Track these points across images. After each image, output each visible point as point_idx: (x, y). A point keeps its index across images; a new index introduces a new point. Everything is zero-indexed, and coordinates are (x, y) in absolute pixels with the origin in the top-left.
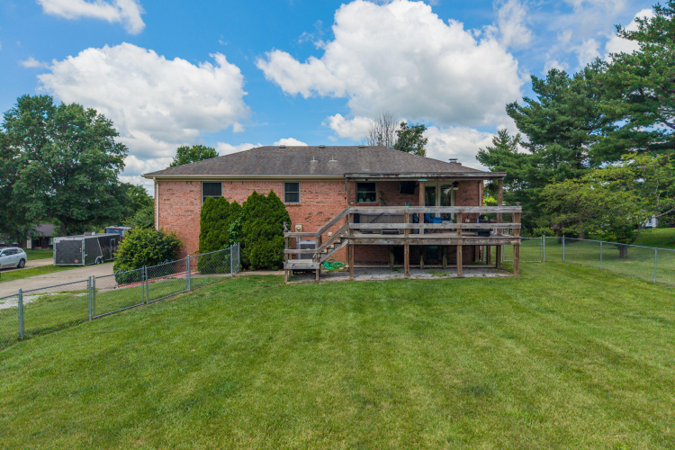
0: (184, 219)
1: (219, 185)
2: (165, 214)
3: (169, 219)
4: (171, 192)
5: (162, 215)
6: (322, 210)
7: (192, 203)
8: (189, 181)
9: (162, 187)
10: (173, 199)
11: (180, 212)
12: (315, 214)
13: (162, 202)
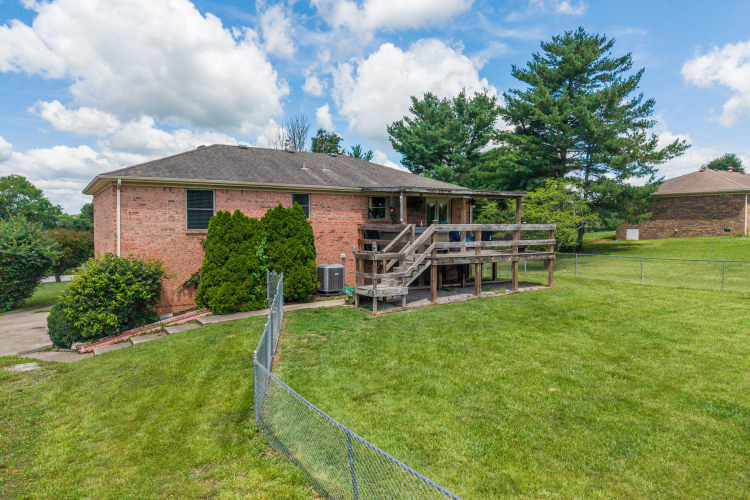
0: (159, 241)
1: (210, 193)
2: (131, 233)
3: (137, 242)
4: (139, 201)
5: (125, 235)
6: (335, 227)
7: (172, 219)
8: (168, 187)
9: (126, 194)
10: (143, 213)
11: (154, 232)
12: (327, 232)
13: (125, 216)
